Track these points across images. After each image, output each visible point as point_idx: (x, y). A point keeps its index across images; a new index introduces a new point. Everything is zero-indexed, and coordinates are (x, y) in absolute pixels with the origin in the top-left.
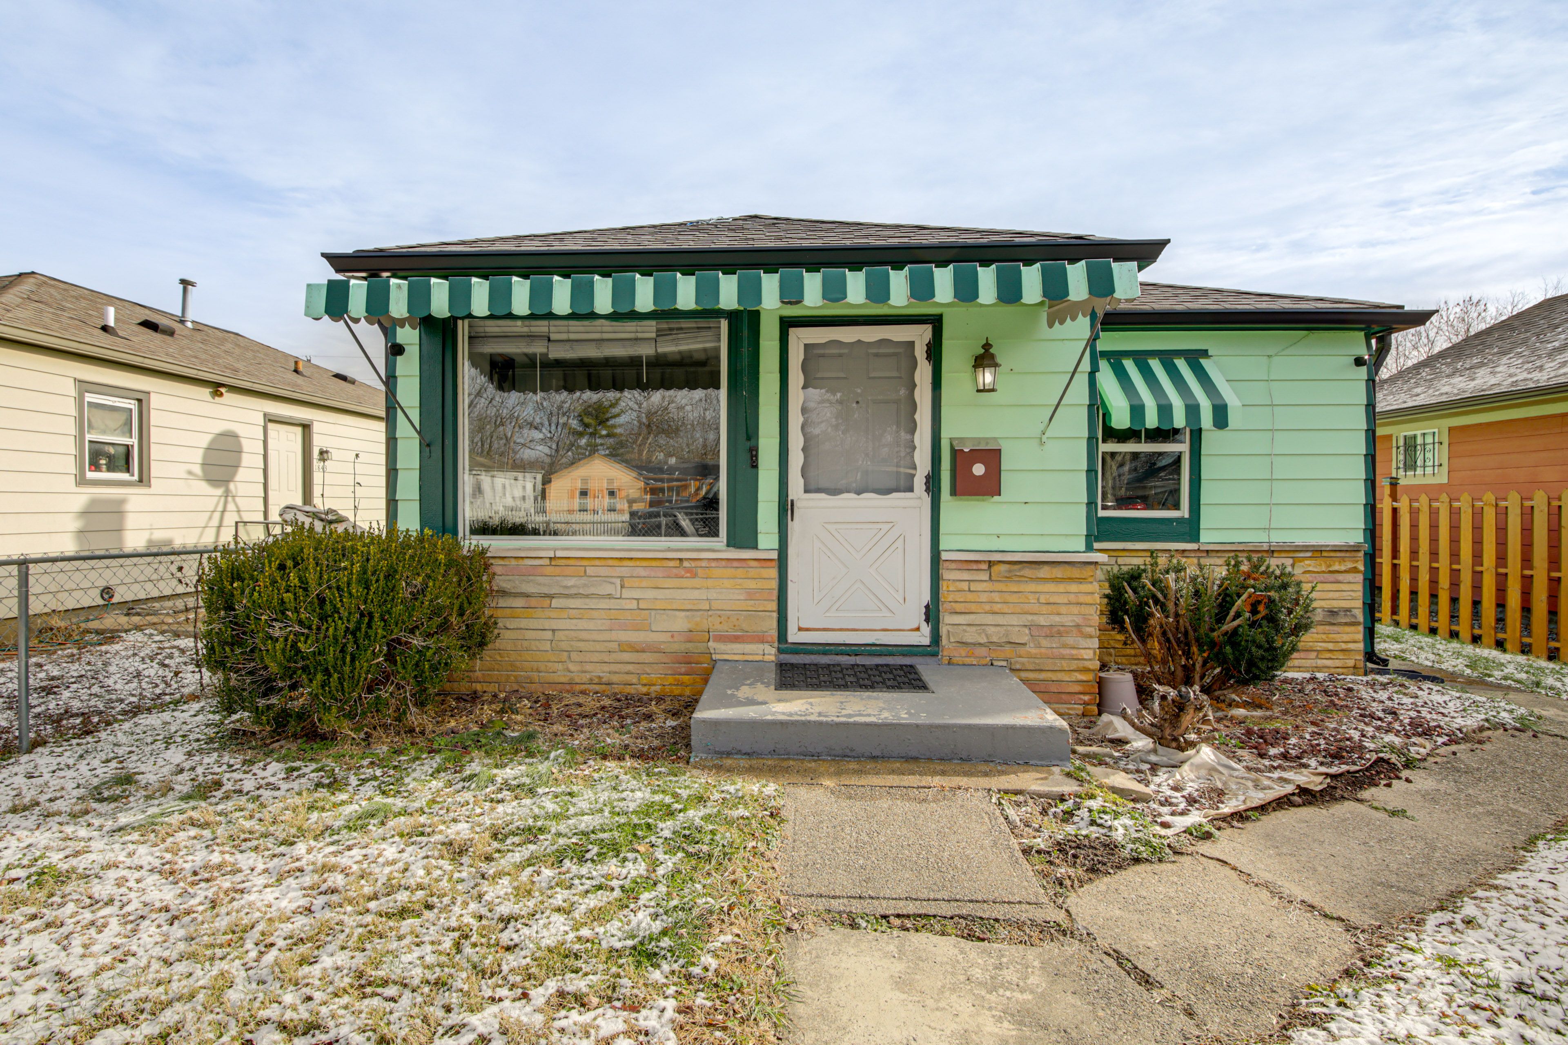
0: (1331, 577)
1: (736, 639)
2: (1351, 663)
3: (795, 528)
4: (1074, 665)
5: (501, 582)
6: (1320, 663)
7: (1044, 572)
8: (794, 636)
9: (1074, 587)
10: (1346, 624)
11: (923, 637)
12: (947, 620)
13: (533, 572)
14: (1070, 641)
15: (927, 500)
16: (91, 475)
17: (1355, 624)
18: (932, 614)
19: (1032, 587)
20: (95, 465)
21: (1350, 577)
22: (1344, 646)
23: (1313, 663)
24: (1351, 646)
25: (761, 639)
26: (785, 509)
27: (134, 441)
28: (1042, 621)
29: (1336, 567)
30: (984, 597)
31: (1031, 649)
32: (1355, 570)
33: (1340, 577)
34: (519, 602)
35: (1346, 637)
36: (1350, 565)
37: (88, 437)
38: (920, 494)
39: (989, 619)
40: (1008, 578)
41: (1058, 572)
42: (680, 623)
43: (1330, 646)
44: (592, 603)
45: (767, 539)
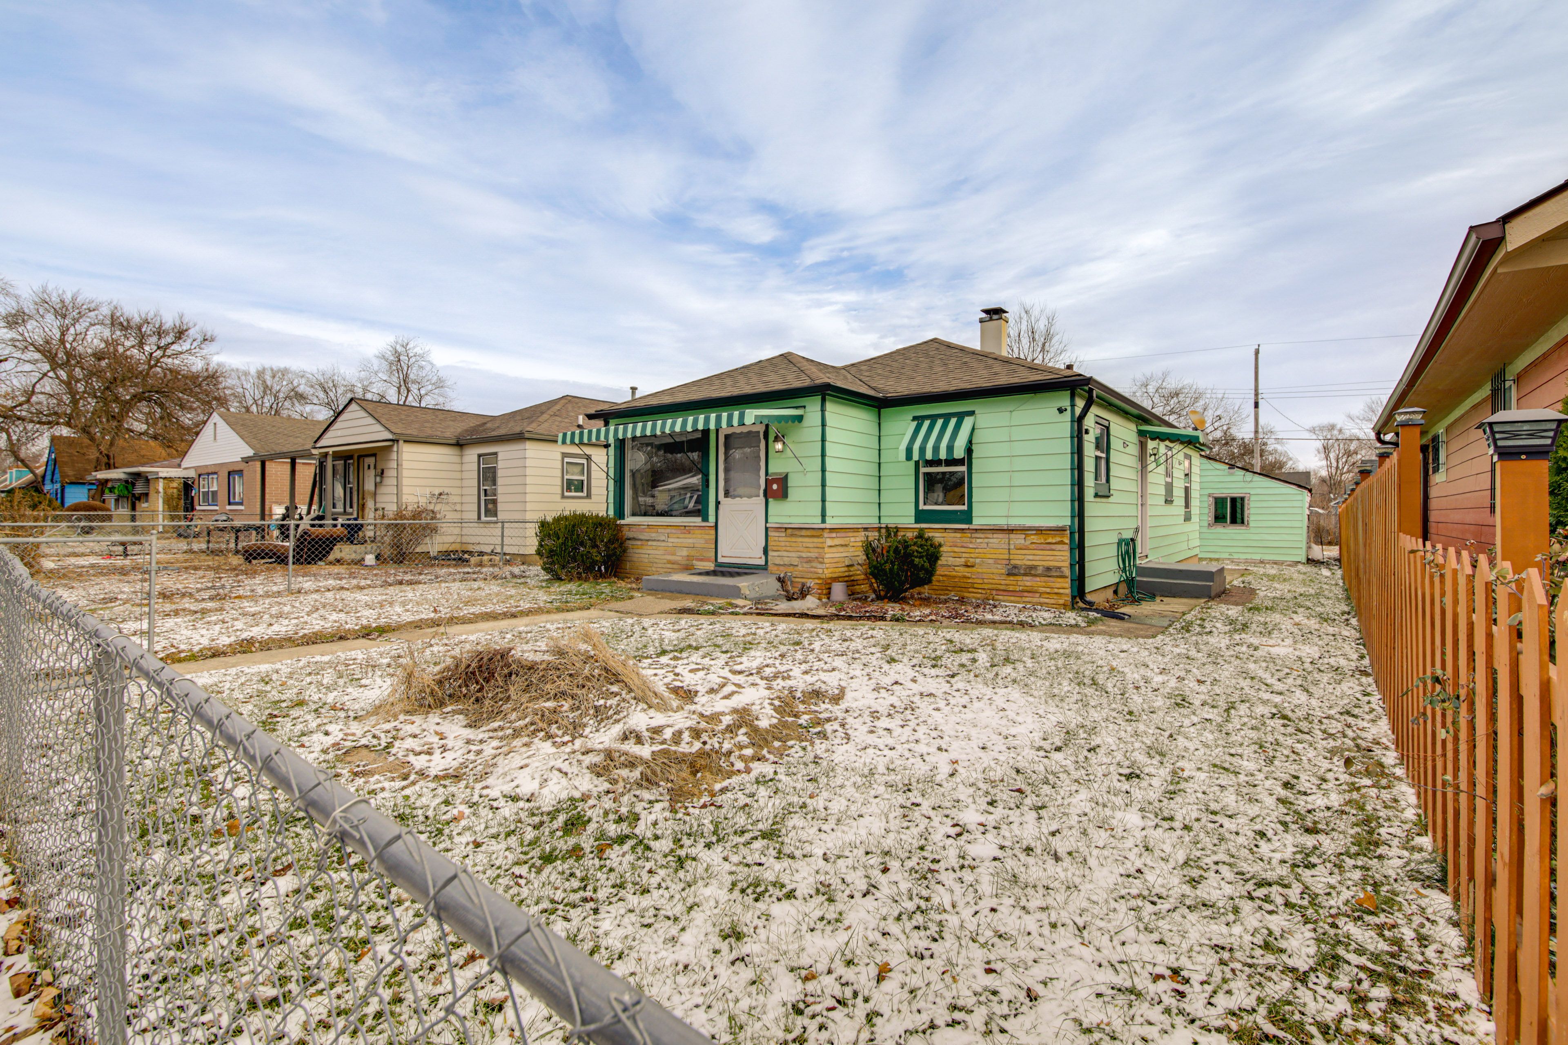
0: (1048, 547)
1: (701, 560)
2: (1061, 602)
3: (721, 512)
4: (815, 576)
5: (630, 535)
6: (1042, 600)
7: (803, 533)
8: (720, 560)
9: (816, 540)
10: (1057, 577)
11: (762, 562)
12: (771, 553)
13: (642, 531)
14: (814, 564)
15: (764, 500)
16: (566, 494)
17: (1065, 577)
18: (766, 551)
19: (800, 539)
20: (569, 489)
21: (1059, 547)
22: (1056, 591)
23: (1035, 600)
24: (1061, 591)
25: (708, 560)
26: (718, 503)
27: (585, 478)
28: (804, 555)
29: (1050, 540)
30: (783, 544)
31: (800, 568)
32: (1062, 542)
33: (1053, 547)
34: (639, 543)
35: (1058, 585)
36: (1058, 539)
37: (566, 477)
38: (762, 498)
39: (785, 554)
40: (792, 535)
41: (809, 533)
42: (685, 552)
43: (1048, 590)
44: (659, 544)
45: (712, 519)
